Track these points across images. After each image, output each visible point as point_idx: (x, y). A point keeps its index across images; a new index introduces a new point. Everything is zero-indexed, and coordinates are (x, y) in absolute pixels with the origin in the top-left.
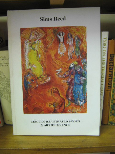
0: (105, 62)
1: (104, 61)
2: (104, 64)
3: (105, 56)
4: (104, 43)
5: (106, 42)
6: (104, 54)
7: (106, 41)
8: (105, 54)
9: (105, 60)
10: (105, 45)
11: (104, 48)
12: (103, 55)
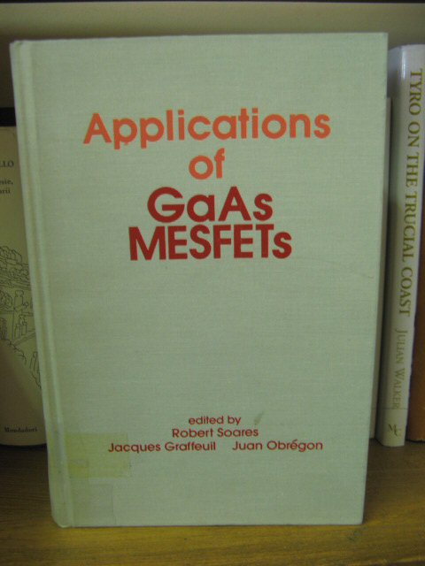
0: (416, 174)
1: (415, 170)
2: (416, 180)
3: (418, 146)
4: (411, 94)
5: (420, 89)
6: (414, 142)
7: (420, 83)
8: (418, 138)
9: (416, 166)
10: (414, 101)
11: (412, 113)
12: (411, 145)
